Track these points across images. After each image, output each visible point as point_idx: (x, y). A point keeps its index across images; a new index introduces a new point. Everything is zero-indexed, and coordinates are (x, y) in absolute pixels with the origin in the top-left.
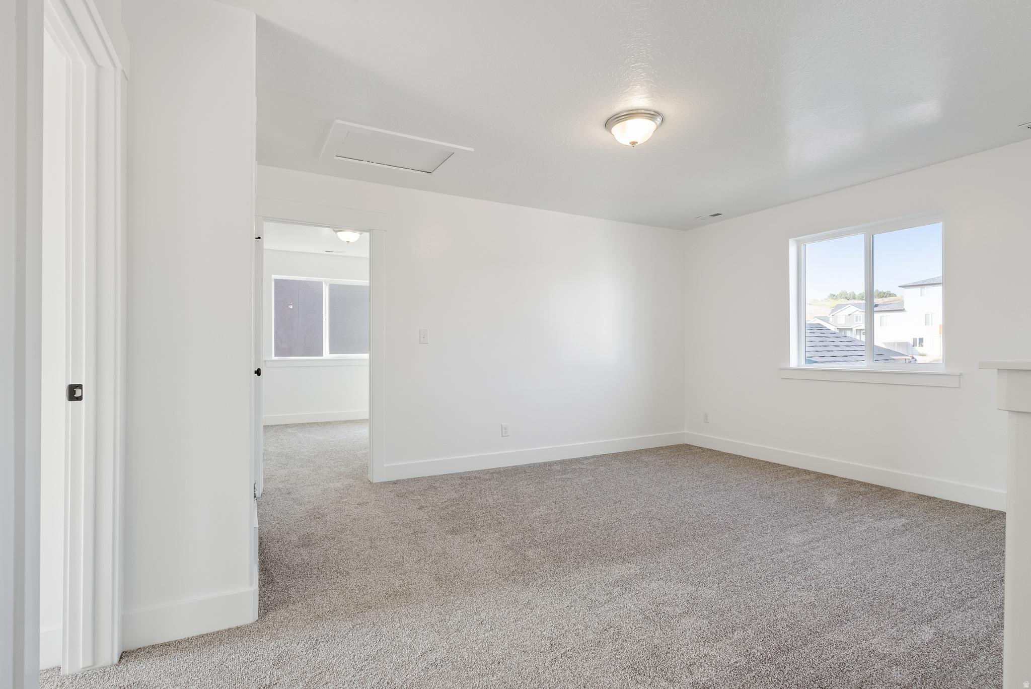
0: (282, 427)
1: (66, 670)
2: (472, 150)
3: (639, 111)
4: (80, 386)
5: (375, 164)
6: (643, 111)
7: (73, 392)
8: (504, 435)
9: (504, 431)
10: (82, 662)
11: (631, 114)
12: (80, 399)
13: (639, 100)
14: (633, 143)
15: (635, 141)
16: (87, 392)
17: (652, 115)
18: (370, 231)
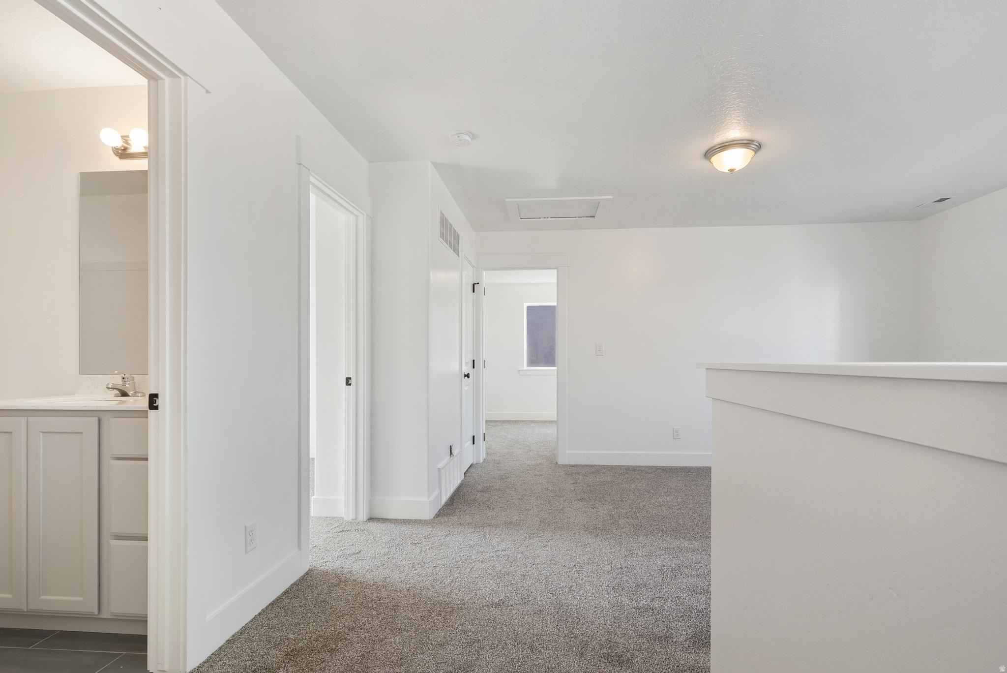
0: (526, 422)
1: (346, 519)
2: (611, 197)
3: (731, 143)
4: (350, 378)
5: (549, 219)
6: (735, 142)
7: (348, 381)
8: (675, 437)
9: (675, 433)
10: (351, 517)
11: (725, 146)
12: (350, 385)
13: (735, 132)
14: (731, 171)
15: (733, 168)
16: (353, 381)
17: (746, 144)
18: (557, 268)
